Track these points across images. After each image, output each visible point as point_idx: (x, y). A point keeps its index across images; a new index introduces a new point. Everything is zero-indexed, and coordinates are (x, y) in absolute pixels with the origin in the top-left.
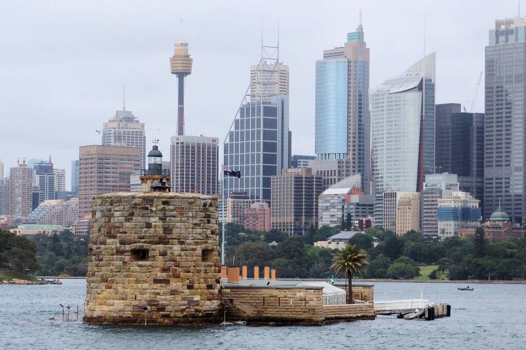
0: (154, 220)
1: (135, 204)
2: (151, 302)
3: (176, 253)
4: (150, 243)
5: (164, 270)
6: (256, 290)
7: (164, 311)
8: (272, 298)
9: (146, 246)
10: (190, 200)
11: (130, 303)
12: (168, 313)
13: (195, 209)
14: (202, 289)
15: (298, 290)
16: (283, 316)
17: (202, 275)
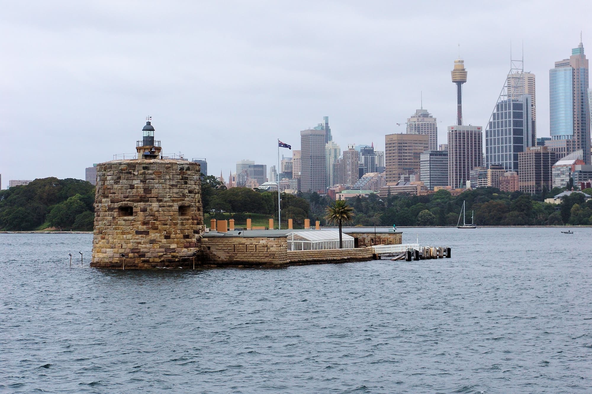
0: (136, 182)
1: (122, 170)
2: (133, 251)
3: (155, 209)
4: (133, 201)
5: (144, 223)
6: (228, 239)
7: (145, 257)
8: (241, 245)
9: (130, 204)
10: (167, 165)
11: (118, 251)
12: (148, 259)
13: (173, 173)
14: (179, 238)
15: (261, 239)
16: (249, 260)
17: (179, 226)
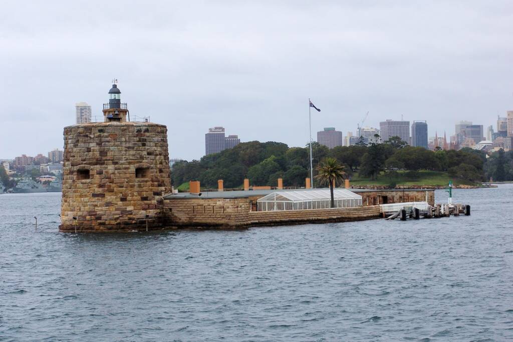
0: (93, 145)
1: (80, 133)
2: (91, 213)
3: (111, 172)
4: (90, 164)
5: (100, 186)
6: (188, 200)
7: (101, 220)
8: (199, 207)
9: (87, 167)
10: (122, 127)
11: (77, 214)
12: (104, 221)
13: (129, 135)
14: (135, 200)
15: (217, 200)
16: (207, 221)
17: (136, 189)
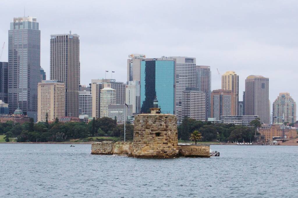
0: (163, 123)
1: (157, 118)
2: (162, 150)
3: (169, 134)
4: (162, 131)
5: (166, 140)
7: (166, 153)
8: (194, 149)
10: (173, 117)
11: (155, 151)
12: (168, 154)
14: (176, 146)
15: (203, 146)
16: (198, 154)
